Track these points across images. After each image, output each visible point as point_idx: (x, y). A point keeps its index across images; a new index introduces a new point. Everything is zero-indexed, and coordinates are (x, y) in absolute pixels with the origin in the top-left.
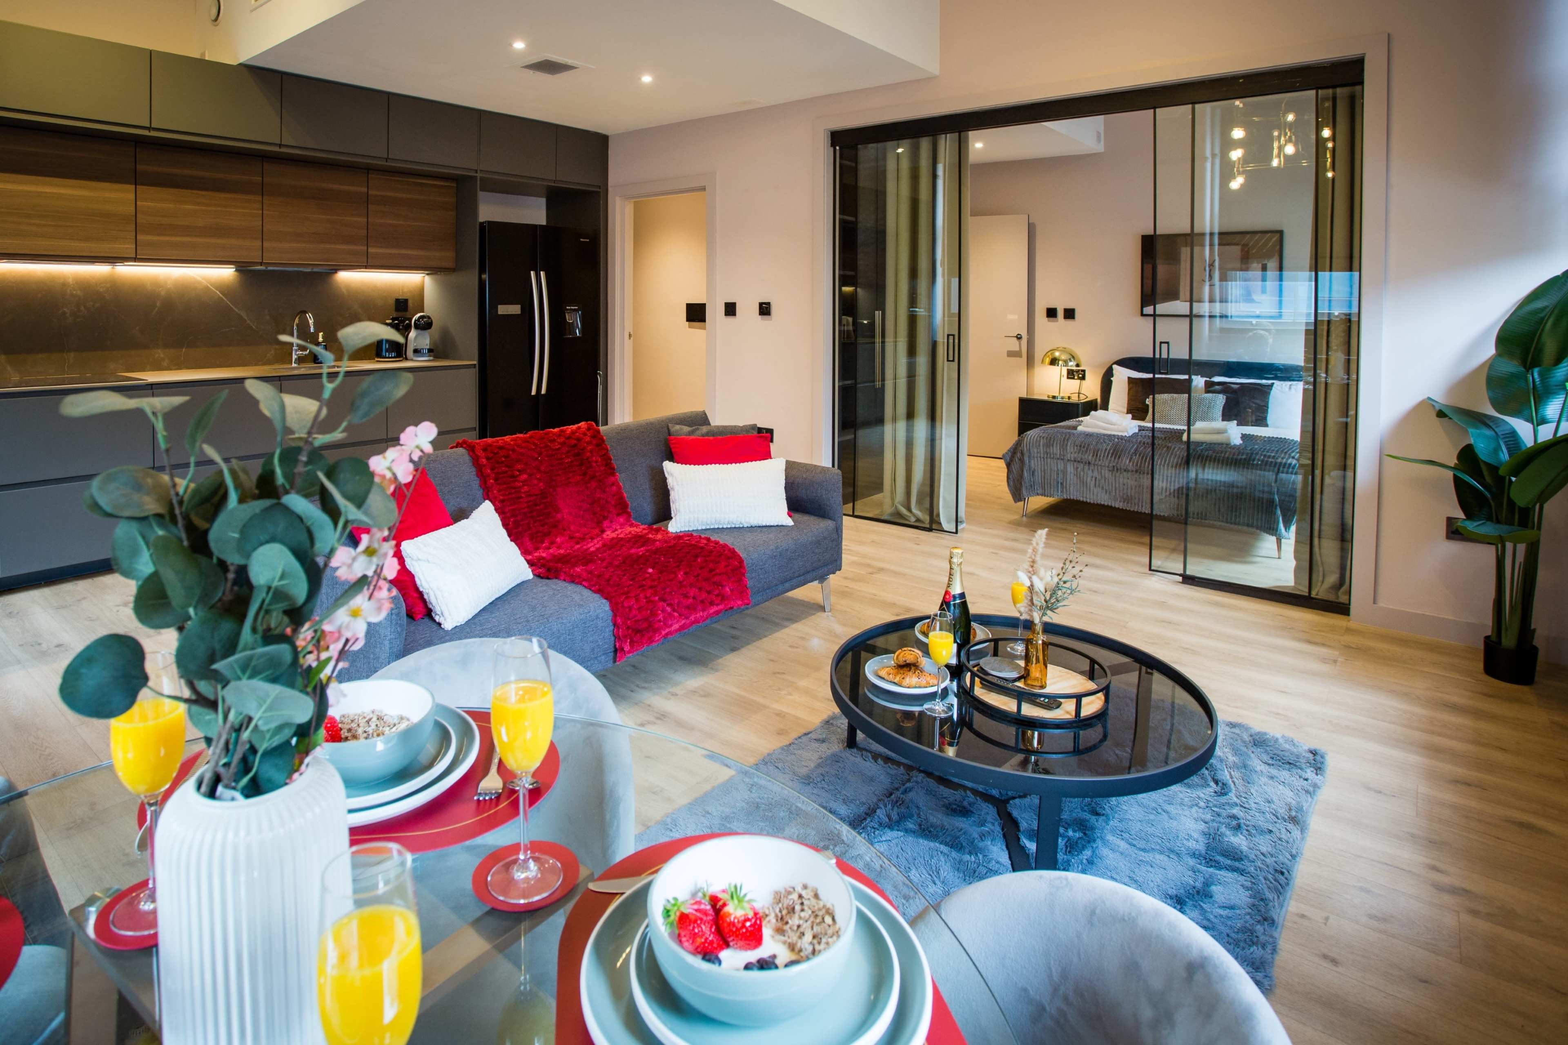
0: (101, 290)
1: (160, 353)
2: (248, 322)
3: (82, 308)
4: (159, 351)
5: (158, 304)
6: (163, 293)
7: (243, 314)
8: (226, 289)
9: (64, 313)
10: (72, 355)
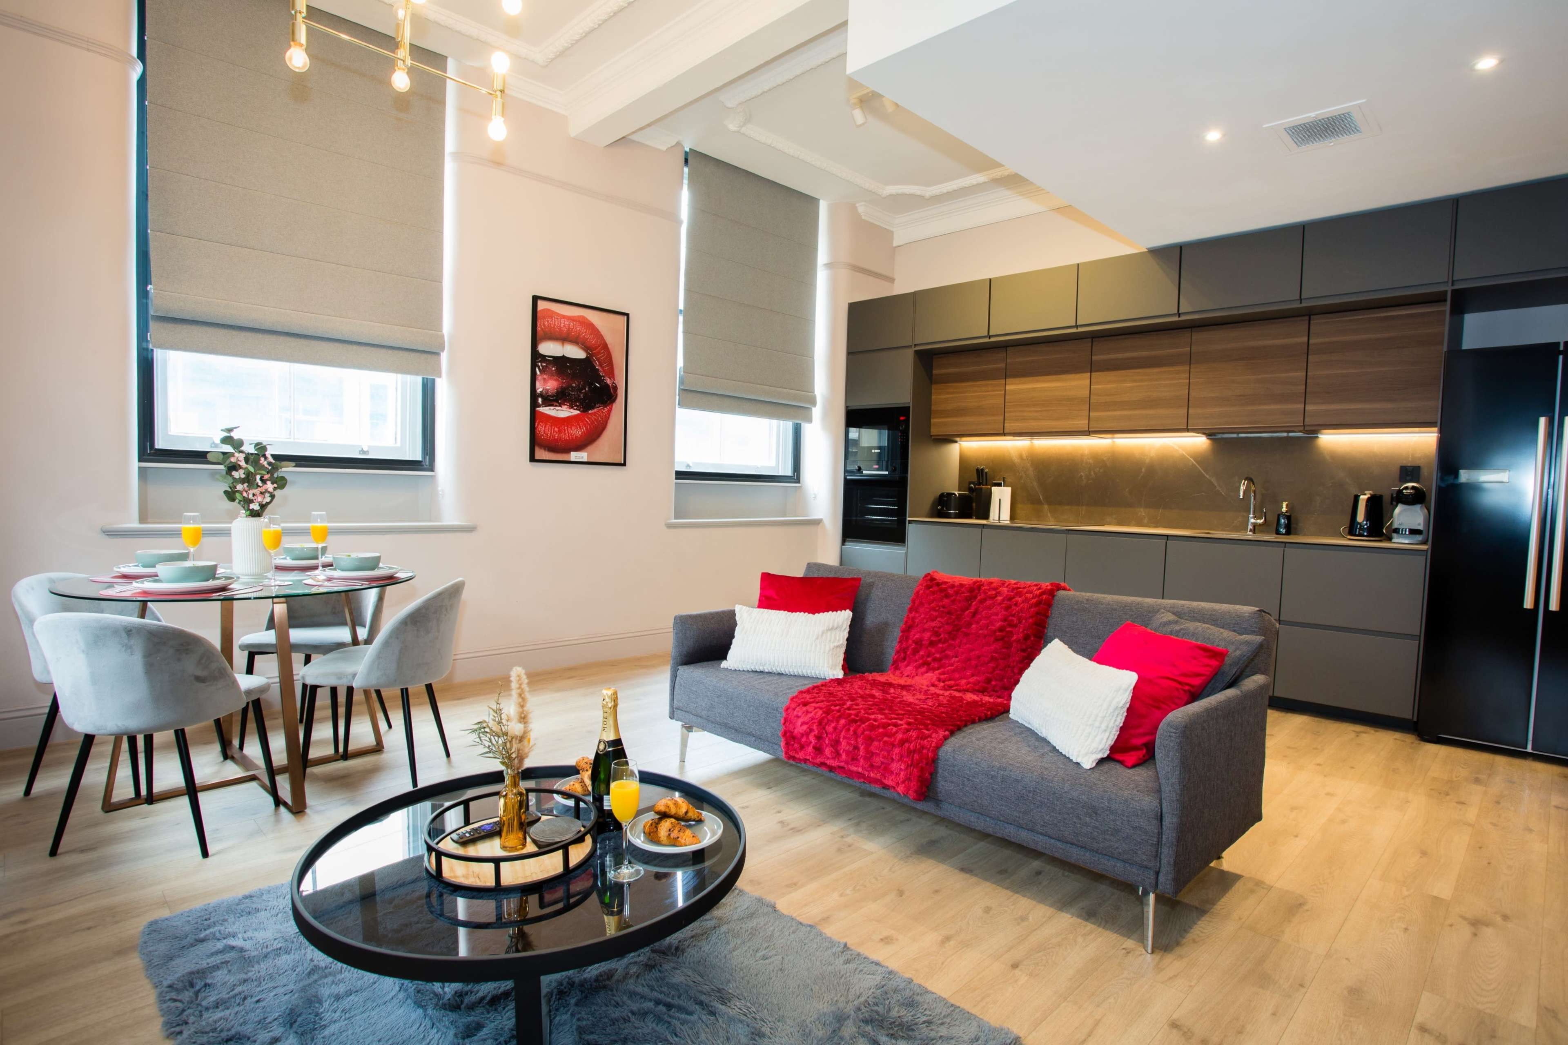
0: (1105, 459)
1: (1142, 512)
2: (1218, 488)
3: (1092, 473)
4: (1142, 510)
5: (1143, 470)
6: (1147, 461)
7: (1213, 480)
8: (1201, 459)
9: (1081, 476)
10: (1084, 508)
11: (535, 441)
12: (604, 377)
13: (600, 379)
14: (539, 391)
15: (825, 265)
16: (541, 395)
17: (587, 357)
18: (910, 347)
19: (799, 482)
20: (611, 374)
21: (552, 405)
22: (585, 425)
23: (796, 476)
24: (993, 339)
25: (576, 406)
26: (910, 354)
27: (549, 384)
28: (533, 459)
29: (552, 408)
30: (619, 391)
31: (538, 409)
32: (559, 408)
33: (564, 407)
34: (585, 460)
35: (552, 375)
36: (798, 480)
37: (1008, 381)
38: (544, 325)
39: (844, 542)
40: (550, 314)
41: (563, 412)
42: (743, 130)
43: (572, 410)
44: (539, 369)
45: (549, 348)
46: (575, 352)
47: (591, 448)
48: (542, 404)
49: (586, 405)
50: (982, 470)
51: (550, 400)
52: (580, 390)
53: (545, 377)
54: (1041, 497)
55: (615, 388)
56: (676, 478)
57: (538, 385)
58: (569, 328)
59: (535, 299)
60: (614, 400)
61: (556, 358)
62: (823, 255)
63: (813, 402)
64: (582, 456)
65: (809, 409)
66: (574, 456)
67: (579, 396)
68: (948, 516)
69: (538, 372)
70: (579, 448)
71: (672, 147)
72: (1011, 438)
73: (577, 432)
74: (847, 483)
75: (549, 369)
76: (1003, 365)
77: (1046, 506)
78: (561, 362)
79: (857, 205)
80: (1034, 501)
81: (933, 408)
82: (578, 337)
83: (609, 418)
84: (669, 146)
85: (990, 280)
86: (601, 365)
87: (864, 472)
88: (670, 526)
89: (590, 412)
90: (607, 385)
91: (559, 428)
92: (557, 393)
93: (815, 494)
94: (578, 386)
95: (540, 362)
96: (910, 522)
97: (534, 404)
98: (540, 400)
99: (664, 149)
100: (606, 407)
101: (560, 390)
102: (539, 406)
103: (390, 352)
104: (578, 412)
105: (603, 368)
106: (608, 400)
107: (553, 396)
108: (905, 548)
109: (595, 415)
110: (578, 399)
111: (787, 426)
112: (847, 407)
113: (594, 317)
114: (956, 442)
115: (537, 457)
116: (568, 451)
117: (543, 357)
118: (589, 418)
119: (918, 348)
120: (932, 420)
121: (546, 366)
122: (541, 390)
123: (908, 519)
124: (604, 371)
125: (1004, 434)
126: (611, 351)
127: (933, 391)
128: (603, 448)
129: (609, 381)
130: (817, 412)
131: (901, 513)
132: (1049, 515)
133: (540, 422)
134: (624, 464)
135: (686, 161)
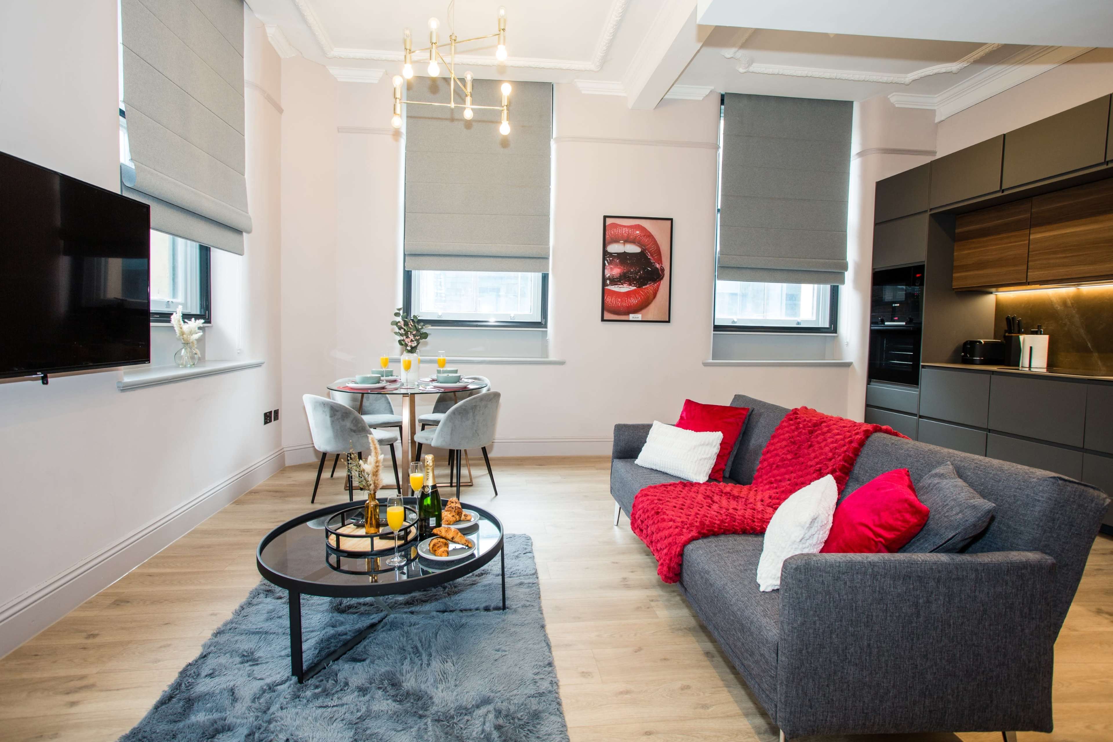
11: (604, 308)
12: (654, 263)
13: (650, 264)
14: (607, 276)
15: (858, 154)
16: (609, 278)
17: (642, 251)
18: (926, 211)
19: (836, 332)
20: (660, 261)
21: (617, 284)
22: (640, 296)
23: (833, 327)
24: (1006, 193)
25: (634, 284)
26: (925, 219)
27: (614, 271)
28: (603, 320)
29: (616, 286)
30: (665, 272)
31: (607, 287)
32: (622, 286)
33: (625, 285)
34: (640, 319)
35: (616, 265)
36: (835, 331)
37: (1033, 230)
38: (611, 233)
39: (869, 383)
40: (615, 226)
41: (625, 288)
42: (751, 69)
43: (630, 287)
44: (608, 262)
45: (614, 248)
46: (633, 249)
47: (644, 311)
48: (610, 284)
49: (641, 282)
50: (1013, 318)
51: (614, 281)
52: (637, 273)
53: (611, 266)
54: (1089, 345)
55: (663, 270)
56: (714, 331)
57: (606, 272)
58: (628, 234)
59: (605, 217)
60: (662, 279)
61: (619, 254)
62: (856, 146)
63: (845, 267)
64: (639, 316)
65: (844, 273)
66: (632, 317)
67: (636, 277)
68: (973, 362)
69: (607, 264)
70: (636, 311)
71: (707, 96)
72: (1038, 286)
73: (634, 301)
74: (873, 333)
75: (615, 261)
76: (1028, 215)
77: (1096, 355)
78: (623, 257)
79: (889, 97)
80: (1081, 348)
81: (955, 264)
82: (635, 239)
83: (658, 290)
84: (705, 96)
85: (1004, 135)
86: (652, 255)
87: (886, 323)
88: (706, 365)
89: (644, 287)
90: (657, 269)
91: (621, 299)
92: (620, 276)
93: (847, 342)
94: (635, 271)
95: (608, 257)
96: (923, 367)
97: (604, 284)
98: (608, 282)
99: (701, 99)
100: (656, 283)
101: (622, 274)
102: (608, 286)
103: (519, 260)
104: (635, 288)
105: (653, 257)
106: (657, 278)
107: (617, 278)
108: (918, 390)
109: (648, 289)
110: (635, 279)
111: (826, 288)
112: (873, 269)
113: (646, 224)
114: (991, 293)
115: (605, 318)
116: (628, 313)
117: (611, 254)
118: (642, 292)
119: (933, 212)
120: (955, 275)
121: (612, 260)
122: (609, 275)
123: (921, 364)
124: (654, 259)
125: (1029, 284)
126: (659, 245)
127: (955, 248)
128: (652, 311)
129: (658, 266)
130: (849, 275)
131: (916, 359)
132: (1100, 363)
133: (607, 296)
134: (669, 322)
135: (722, 102)
